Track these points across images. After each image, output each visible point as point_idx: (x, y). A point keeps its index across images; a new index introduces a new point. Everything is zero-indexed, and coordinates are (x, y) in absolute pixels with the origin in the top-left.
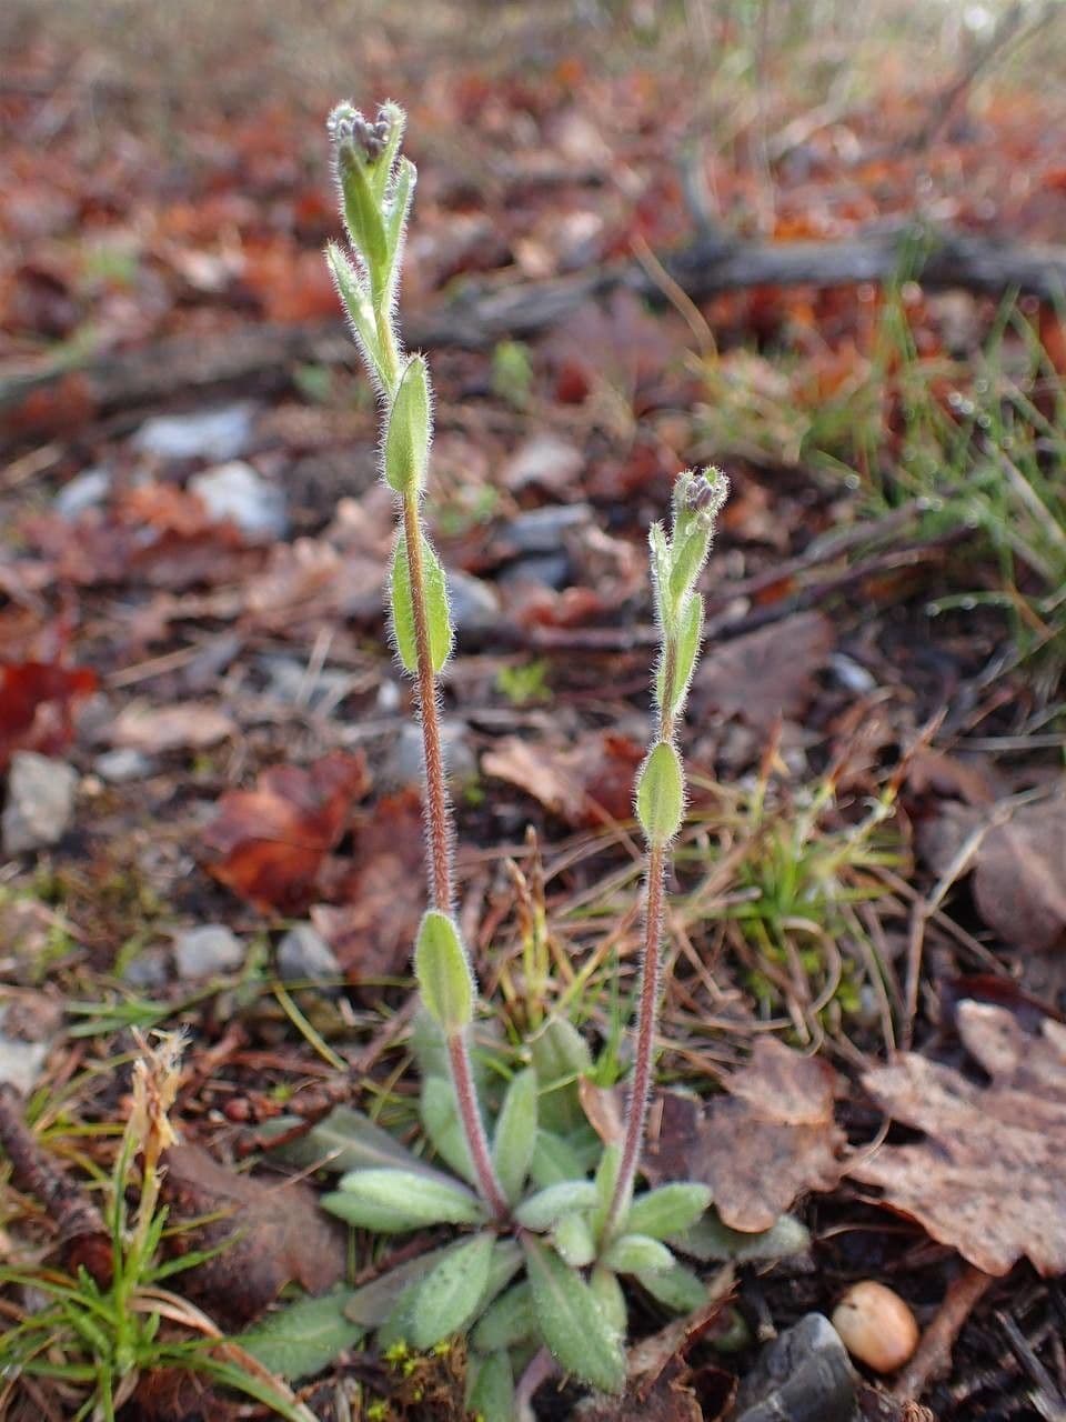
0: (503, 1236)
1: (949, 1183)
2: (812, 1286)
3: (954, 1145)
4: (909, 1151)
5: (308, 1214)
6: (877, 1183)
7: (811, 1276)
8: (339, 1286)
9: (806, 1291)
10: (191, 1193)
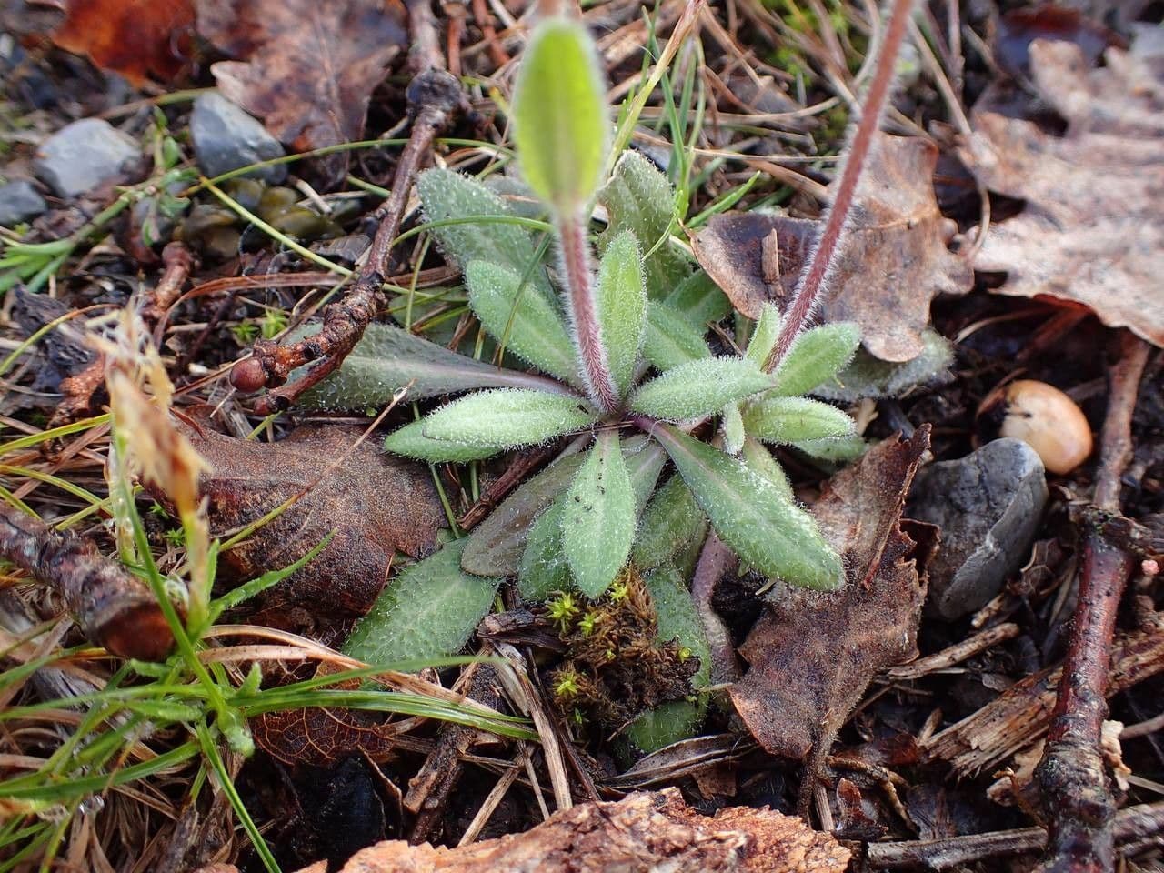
0: (627, 433)
1: (1070, 253)
2: (956, 395)
3: (1057, 209)
4: (1014, 225)
5: (375, 466)
6: (1000, 268)
7: (951, 386)
8: (442, 537)
9: (951, 403)
10: (229, 496)
